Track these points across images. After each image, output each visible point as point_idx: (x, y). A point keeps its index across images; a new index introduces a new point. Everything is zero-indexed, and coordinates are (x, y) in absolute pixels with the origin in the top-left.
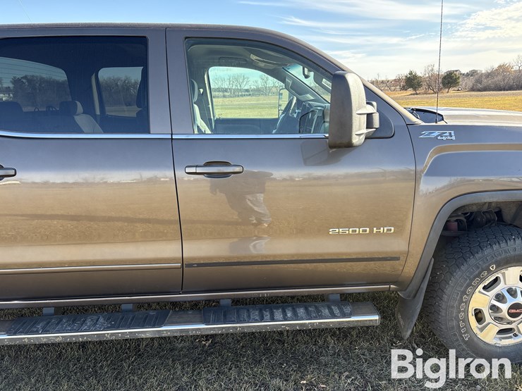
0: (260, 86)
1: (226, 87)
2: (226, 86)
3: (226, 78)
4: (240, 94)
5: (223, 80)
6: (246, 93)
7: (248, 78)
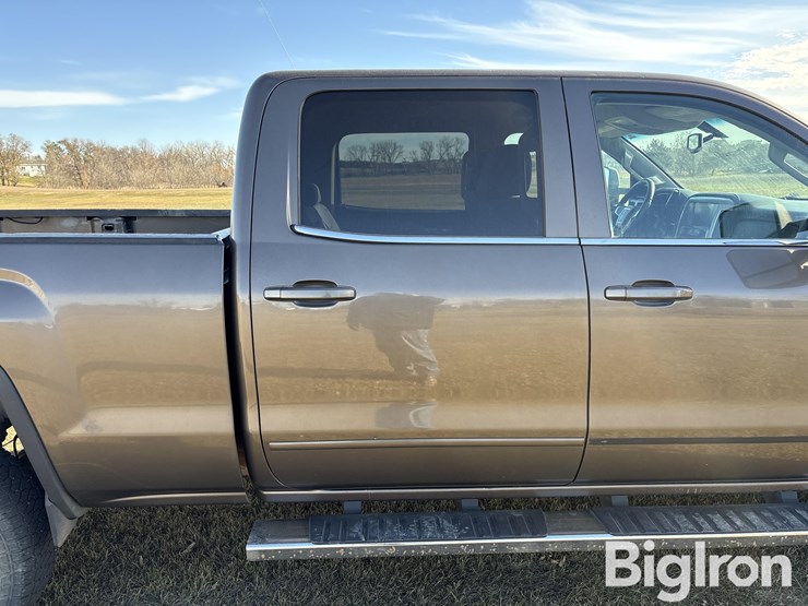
0: (420, 159)
1: (367, 160)
2: (367, 158)
3: (368, 146)
4: (389, 170)
5: (363, 150)
6: (398, 170)
7: (401, 147)
